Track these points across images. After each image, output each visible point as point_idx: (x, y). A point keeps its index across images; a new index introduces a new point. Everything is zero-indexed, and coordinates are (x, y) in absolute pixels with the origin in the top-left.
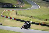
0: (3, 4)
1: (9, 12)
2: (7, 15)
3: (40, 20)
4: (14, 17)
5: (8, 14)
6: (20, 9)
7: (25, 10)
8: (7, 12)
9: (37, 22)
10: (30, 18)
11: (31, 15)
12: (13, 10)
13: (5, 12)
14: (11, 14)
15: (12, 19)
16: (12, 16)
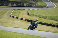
0: (13, 3)
1: (19, 12)
2: (17, 15)
3: (56, 21)
4: (25, 18)
5: (18, 13)
6: (33, 8)
7: (38, 10)
8: (18, 12)
9: (53, 23)
10: (45, 19)
11: (46, 16)
12: (25, 10)
13: (15, 11)
14: (22, 15)
15: (22, 20)
16: (23, 16)
